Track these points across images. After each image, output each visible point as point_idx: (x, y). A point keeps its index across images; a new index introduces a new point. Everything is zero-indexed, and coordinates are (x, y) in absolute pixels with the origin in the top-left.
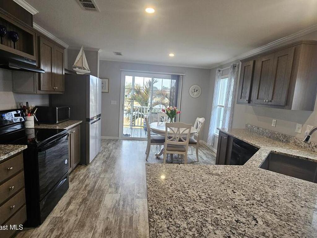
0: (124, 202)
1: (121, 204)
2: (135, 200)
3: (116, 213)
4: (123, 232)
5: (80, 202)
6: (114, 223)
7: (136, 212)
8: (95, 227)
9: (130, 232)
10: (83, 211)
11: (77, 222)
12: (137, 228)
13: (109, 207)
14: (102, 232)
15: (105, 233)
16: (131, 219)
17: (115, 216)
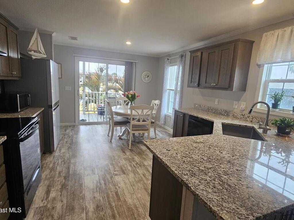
0: (105, 181)
1: (103, 183)
2: (115, 177)
3: (101, 192)
4: (114, 206)
5: (60, 189)
6: (103, 200)
7: (119, 187)
8: (85, 207)
9: (121, 205)
10: (67, 196)
11: (65, 207)
12: (125, 200)
13: (92, 187)
14: (94, 210)
15: (98, 210)
16: (117, 193)
17: (101, 194)
